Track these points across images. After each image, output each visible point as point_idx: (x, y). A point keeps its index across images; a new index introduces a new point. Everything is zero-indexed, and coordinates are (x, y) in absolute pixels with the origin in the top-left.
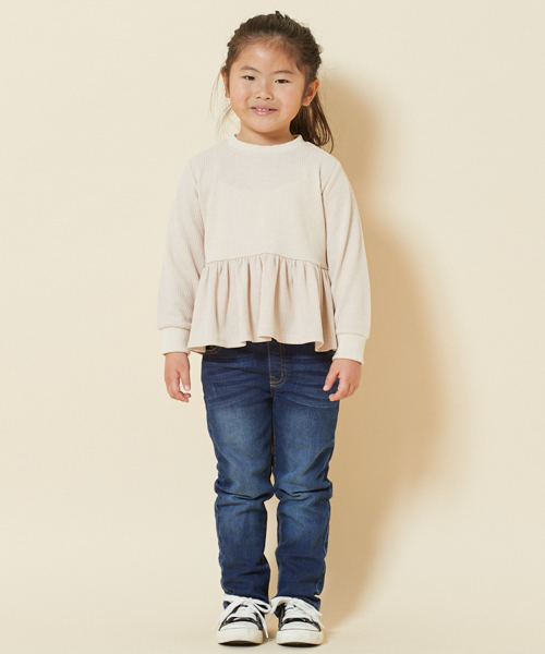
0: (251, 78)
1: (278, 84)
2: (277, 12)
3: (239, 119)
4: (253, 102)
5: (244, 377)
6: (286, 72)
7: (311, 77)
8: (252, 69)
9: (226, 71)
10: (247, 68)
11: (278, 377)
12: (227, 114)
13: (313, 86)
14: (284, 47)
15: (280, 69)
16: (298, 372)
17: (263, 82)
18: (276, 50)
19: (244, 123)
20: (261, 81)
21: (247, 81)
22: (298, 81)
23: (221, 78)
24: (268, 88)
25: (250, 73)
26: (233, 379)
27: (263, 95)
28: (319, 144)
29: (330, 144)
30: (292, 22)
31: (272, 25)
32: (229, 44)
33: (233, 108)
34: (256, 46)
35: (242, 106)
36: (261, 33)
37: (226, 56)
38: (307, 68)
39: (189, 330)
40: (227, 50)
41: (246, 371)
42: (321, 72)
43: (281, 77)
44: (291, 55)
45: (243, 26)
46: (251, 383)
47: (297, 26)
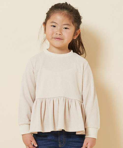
0: (54, 26)
1: (64, 29)
2: (66, 3)
3: (49, 42)
4: (55, 36)
5: (49, 143)
6: (68, 25)
7: (77, 28)
8: (55, 23)
9: (45, 24)
10: (53, 22)
11: (62, 143)
12: (45, 40)
13: (78, 31)
14: (68, 15)
15: (65, 23)
16: (70, 141)
17: (59, 28)
18: (64, 16)
19: (51, 44)
20: (58, 27)
21: (53, 27)
22: (72, 29)
23: (43, 26)
24: (61, 30)
25: (54, 24)
26: (45, 144)
27: (58, 33)
28: (80, 54)
29: (84, 54)
30: (71, 7)
31: (64, 7)
32: (47, 14)
33: (47, 38)
34: (57, 14)
35: (50, 37)
36: (59, 9)
37: (45, 18)
38: (76, 24)
39: (30, 125)
40: (46, 15)
41: (50, 141)
42: (81, 26)
43: (66, 26)
44: (70, 18)
45: (52, 7)
46: (51, 145)
47: (73, 8)
